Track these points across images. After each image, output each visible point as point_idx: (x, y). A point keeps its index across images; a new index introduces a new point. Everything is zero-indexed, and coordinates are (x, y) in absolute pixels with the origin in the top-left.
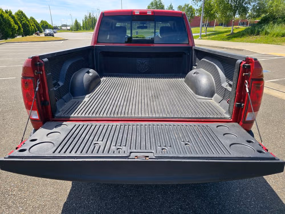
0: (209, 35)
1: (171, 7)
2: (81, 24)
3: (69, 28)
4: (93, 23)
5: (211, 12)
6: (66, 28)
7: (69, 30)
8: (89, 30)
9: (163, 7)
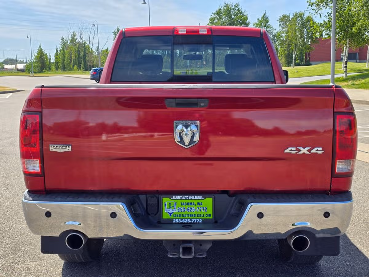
0: (353, 78)
1: (265, 20)
2: (51, 57)
3: (20, 66)
4: (79, 55)
5: (352, 30)
6: (14, 66)
7: (22, 71)
8: (71, 70)
9: (244, 21)
